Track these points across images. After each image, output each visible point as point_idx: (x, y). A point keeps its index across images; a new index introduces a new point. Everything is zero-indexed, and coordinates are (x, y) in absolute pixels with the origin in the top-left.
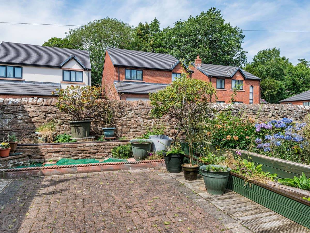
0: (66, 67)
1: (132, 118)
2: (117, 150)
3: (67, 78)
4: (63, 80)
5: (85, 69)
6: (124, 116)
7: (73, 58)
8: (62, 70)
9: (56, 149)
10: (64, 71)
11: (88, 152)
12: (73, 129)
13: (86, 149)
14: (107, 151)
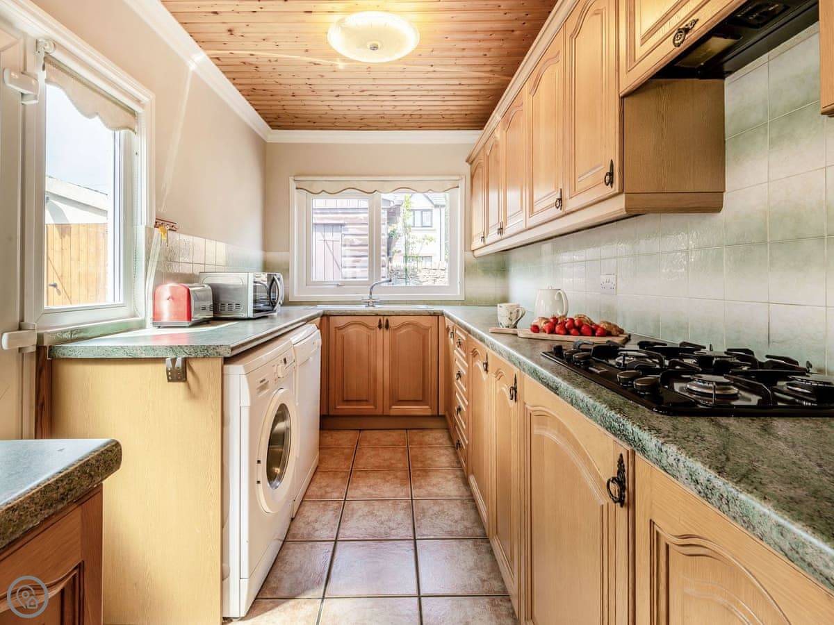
5: (436, 206)
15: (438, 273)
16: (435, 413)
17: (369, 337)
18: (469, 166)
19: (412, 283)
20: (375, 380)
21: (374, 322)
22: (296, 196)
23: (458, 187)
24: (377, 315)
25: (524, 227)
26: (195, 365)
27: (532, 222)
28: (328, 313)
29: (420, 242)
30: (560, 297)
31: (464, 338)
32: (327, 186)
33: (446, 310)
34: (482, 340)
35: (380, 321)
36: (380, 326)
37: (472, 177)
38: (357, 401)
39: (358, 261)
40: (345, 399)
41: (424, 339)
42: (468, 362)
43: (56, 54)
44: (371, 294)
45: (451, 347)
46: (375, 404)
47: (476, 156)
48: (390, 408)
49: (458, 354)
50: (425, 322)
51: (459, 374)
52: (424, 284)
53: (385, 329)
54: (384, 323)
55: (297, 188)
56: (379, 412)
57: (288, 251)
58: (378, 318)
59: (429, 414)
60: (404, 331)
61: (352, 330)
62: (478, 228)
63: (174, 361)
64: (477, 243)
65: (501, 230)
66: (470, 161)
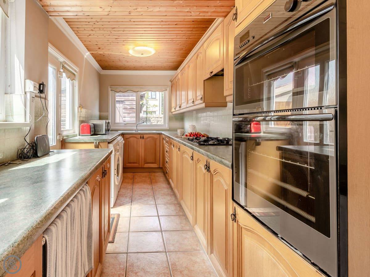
15: (159, 119)
16: (159, 167)
17: (137, 141)
18: (171, 83)
19: (149, 124)
20: (139, 156)
21: (139, 136)
22: (111, 93)
23: (167, 90)
24: (140, 134)
25: (185, 107)
26: (101, 144)
27: (188, 106)
28: (124, 133)
29: (152, 107)
30: (194, 127)
31: (168, 140)
32: (122, 89)
33: (163, 132)
34: (173, 139)
35: (141, 136)
36: (141, 138)
37: (172, 87)
38: (133, 163)
39: (129, 115)
40: (129, 162)
41: (155, 142)
42: (169, 147)
43: (65, 65)
44: (137, 127)
45: (164, 144)
46: (139, 164)
47: (173, 80)
48: (144, 165)
49: (166, 145)
50: (156, 136)
51: (167, 151)
52: (153, 124)
53: (142, 139)
54: (142, 137)
55: (111, 90)
56: (140, 166)
57: (108, 112)
58: (140, 135)
59: (157, 167)
60: (149, 139)
61: (131, 139)
62: (173, 105)
63: (96, 143)
64: (173, 110)
65: (180, 107)
66: (171, 81)
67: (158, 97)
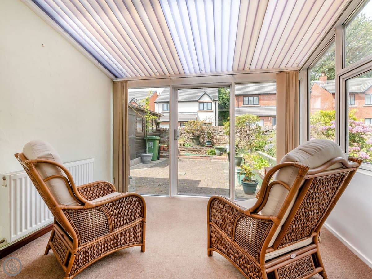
0: (201, 100)
1: (221, 135)
2: (209, 151)
3: (201, 108)
4: (199, 110)
5: (214, 101)
6: (218, 135)
7: (205, 93)
8: (198, 103)
9: (184, 149)
10: (199, 103)
11: (196, 151)
12: (191, 141)
13: (196, 150)
14: (204, 151)
67: (214, 109)
